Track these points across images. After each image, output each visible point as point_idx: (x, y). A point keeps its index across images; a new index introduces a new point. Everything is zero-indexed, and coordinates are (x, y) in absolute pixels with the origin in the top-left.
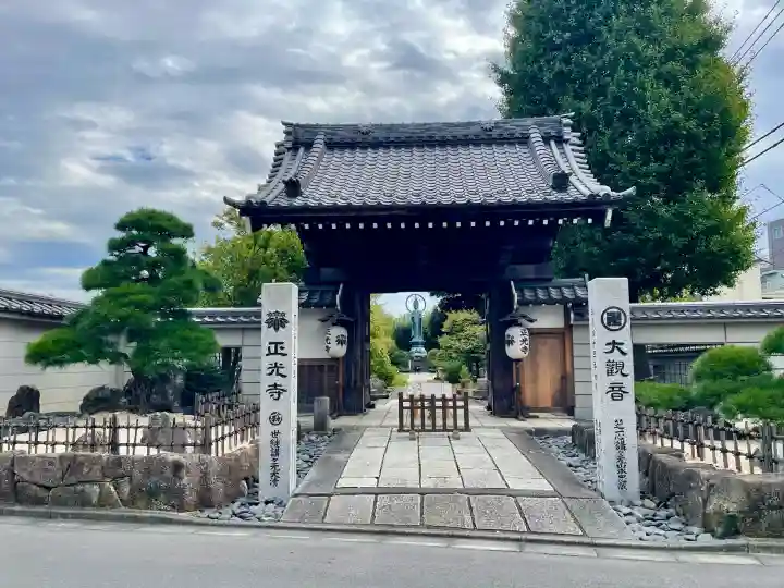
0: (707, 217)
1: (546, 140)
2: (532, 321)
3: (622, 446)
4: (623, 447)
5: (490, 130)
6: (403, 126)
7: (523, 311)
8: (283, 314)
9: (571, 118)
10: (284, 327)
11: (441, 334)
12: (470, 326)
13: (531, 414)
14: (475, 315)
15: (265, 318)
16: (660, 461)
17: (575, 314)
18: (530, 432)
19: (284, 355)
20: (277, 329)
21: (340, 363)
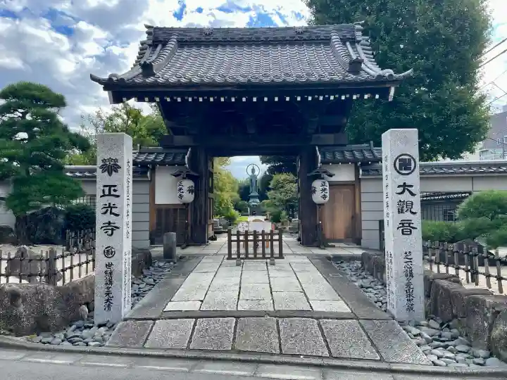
0: (458, 101)
1: (344, 41)
2: (331, 176)
3: (410, 274)
4: (412, 275)
5: (302, 33)
7: (326, 168)
8: (116, 160)
9: (362, 25)
10: (116, 171)
11: (269, 189)
12: (288, 184)
13: (330, 244)
14: (291, 177)
15: (100, 163)
16: (442, 287)
17: (363, 171)
18: (329, 258)
19: (118, 196)
20: (110, 174)
21: (189, 207)
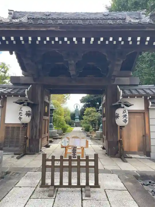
5: (107, 16)
6: (66, 13)
11: (84, 115)
12: (93, 113)
13: (128, 156)
17: (152, 103)
21: (28, 126)
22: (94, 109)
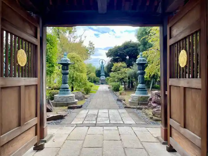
11: (111, 71)
12: (123, 68)
22: (124, 64)
